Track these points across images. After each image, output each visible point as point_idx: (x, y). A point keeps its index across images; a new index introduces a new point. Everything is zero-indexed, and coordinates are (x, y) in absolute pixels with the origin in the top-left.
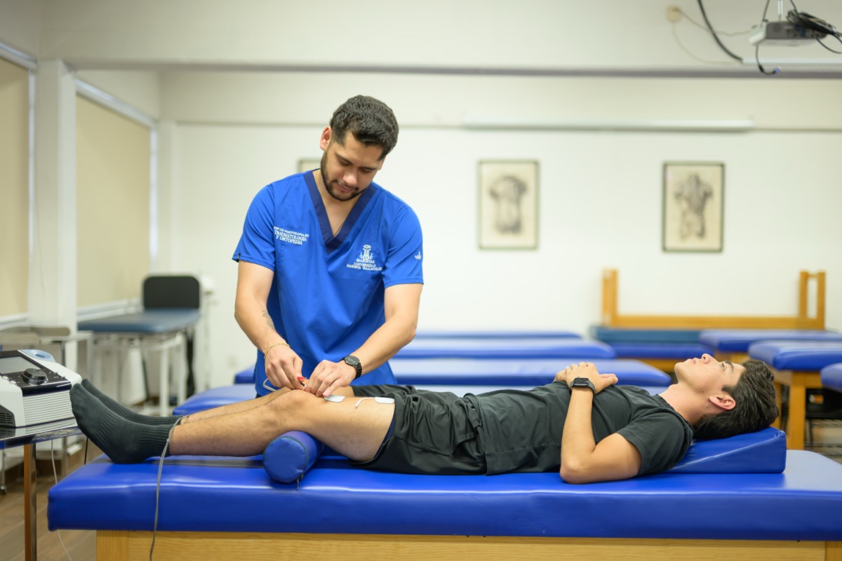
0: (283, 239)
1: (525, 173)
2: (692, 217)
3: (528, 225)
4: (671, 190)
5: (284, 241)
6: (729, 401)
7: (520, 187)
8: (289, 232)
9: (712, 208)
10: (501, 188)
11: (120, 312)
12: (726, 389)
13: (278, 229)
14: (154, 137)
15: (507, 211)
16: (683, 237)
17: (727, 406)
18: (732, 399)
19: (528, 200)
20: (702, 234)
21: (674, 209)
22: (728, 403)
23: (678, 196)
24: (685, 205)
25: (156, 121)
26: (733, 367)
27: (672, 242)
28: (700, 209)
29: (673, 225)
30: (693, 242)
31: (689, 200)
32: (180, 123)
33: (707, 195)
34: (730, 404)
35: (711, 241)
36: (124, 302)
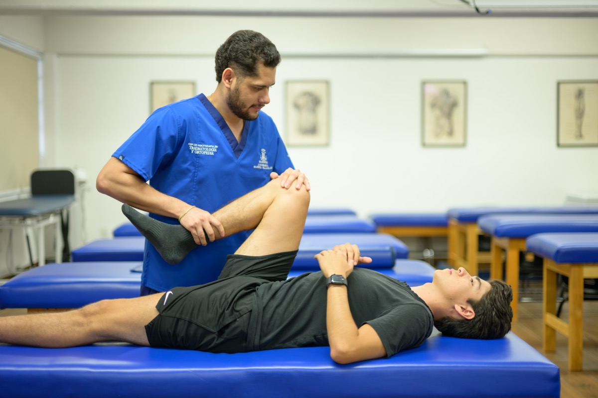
0: (198, 152)
1: (319, 90)
2: (444, 122)
3: (322, 129)
4: (428, 100)
5: (199, 154)
6: (470, 312)
7: (315, 101)
8: (201, 146)
9: (458, 114)
10: (302, 101)
11: (15, 197)
12: (470, 302)
13: (192, 144)
14: (40, 65)
15: (307, 118)
16: (437, 135)
17: (468, 316)
18: (472, 311)
19: (322, 110)
20: (451, 133)
21: (430, 115)
22: (468, 314)
23: (433, 105)
24: (437, 112)
25: (42, 54)
26: (480, 284)
27: (429, 139)
28: (449, 115)
29: (430, 127)
30: (445, 140)
31: (441, 108)
32: (60, 55)
33: (454, 105)
34: (470, 315)
35: (458, 138)
36: (18, 190)
